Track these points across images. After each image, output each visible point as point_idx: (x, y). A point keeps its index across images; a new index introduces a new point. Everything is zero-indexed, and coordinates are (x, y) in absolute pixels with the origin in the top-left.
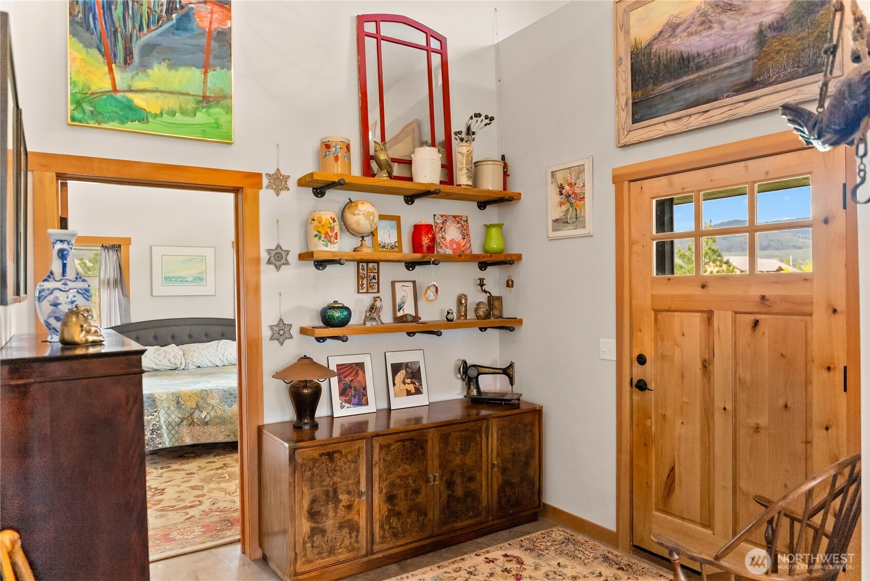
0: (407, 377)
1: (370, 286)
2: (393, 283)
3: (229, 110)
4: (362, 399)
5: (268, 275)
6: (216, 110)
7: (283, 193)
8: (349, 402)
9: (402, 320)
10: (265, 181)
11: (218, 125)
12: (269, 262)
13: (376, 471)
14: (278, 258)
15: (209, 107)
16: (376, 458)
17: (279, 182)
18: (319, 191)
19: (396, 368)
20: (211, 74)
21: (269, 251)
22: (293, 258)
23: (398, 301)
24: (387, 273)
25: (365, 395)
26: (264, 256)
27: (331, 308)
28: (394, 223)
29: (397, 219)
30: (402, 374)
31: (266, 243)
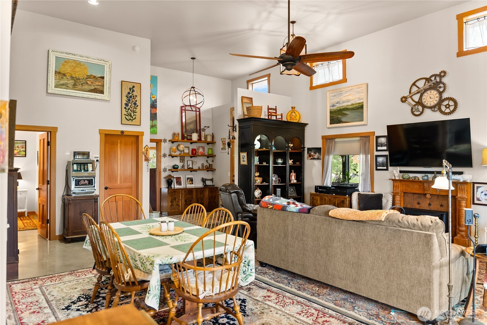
0: (190, 180)
1: (183, 161)
2: (187, 161)
3: (156, 128)
4: (180, 184)
5: (163, 159)
6: (154, 128)
7: (166, 143)
8: (178, 184)
9: (189, 168)
10: (163, 141)
11: (154, 131)
12: (163, 156)
13: (183, 196)
14: (165, 156)
15: (153, 128)
16: (183, 193)
17: (165, 141)
18: (173, 142)
19: (188, 179)
20: (153, 121)
21: (163, 154)
22: (167, 155)
23: (188, 165)
24: (186, 159)
25: (181, 183)
26: (162, 155)
27: (175, 165)
28: (188, 148)
29: (189, 147)
30: (189, 180)
31: (162, 153)
